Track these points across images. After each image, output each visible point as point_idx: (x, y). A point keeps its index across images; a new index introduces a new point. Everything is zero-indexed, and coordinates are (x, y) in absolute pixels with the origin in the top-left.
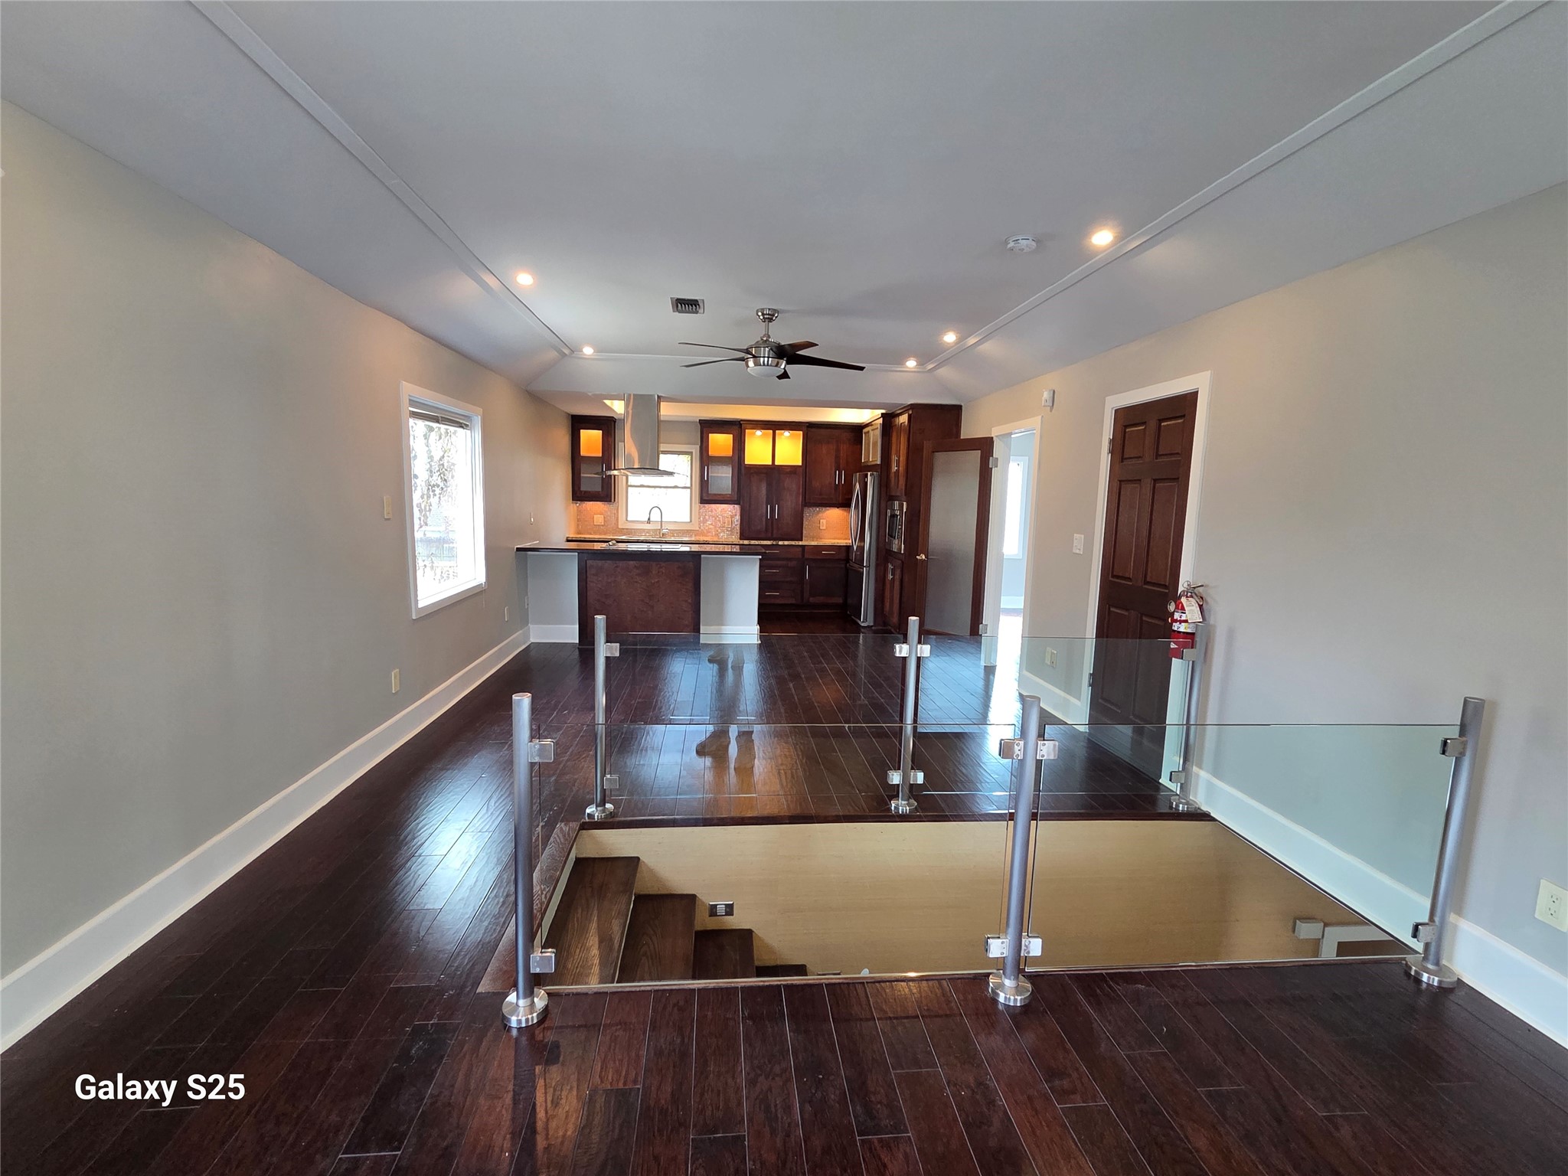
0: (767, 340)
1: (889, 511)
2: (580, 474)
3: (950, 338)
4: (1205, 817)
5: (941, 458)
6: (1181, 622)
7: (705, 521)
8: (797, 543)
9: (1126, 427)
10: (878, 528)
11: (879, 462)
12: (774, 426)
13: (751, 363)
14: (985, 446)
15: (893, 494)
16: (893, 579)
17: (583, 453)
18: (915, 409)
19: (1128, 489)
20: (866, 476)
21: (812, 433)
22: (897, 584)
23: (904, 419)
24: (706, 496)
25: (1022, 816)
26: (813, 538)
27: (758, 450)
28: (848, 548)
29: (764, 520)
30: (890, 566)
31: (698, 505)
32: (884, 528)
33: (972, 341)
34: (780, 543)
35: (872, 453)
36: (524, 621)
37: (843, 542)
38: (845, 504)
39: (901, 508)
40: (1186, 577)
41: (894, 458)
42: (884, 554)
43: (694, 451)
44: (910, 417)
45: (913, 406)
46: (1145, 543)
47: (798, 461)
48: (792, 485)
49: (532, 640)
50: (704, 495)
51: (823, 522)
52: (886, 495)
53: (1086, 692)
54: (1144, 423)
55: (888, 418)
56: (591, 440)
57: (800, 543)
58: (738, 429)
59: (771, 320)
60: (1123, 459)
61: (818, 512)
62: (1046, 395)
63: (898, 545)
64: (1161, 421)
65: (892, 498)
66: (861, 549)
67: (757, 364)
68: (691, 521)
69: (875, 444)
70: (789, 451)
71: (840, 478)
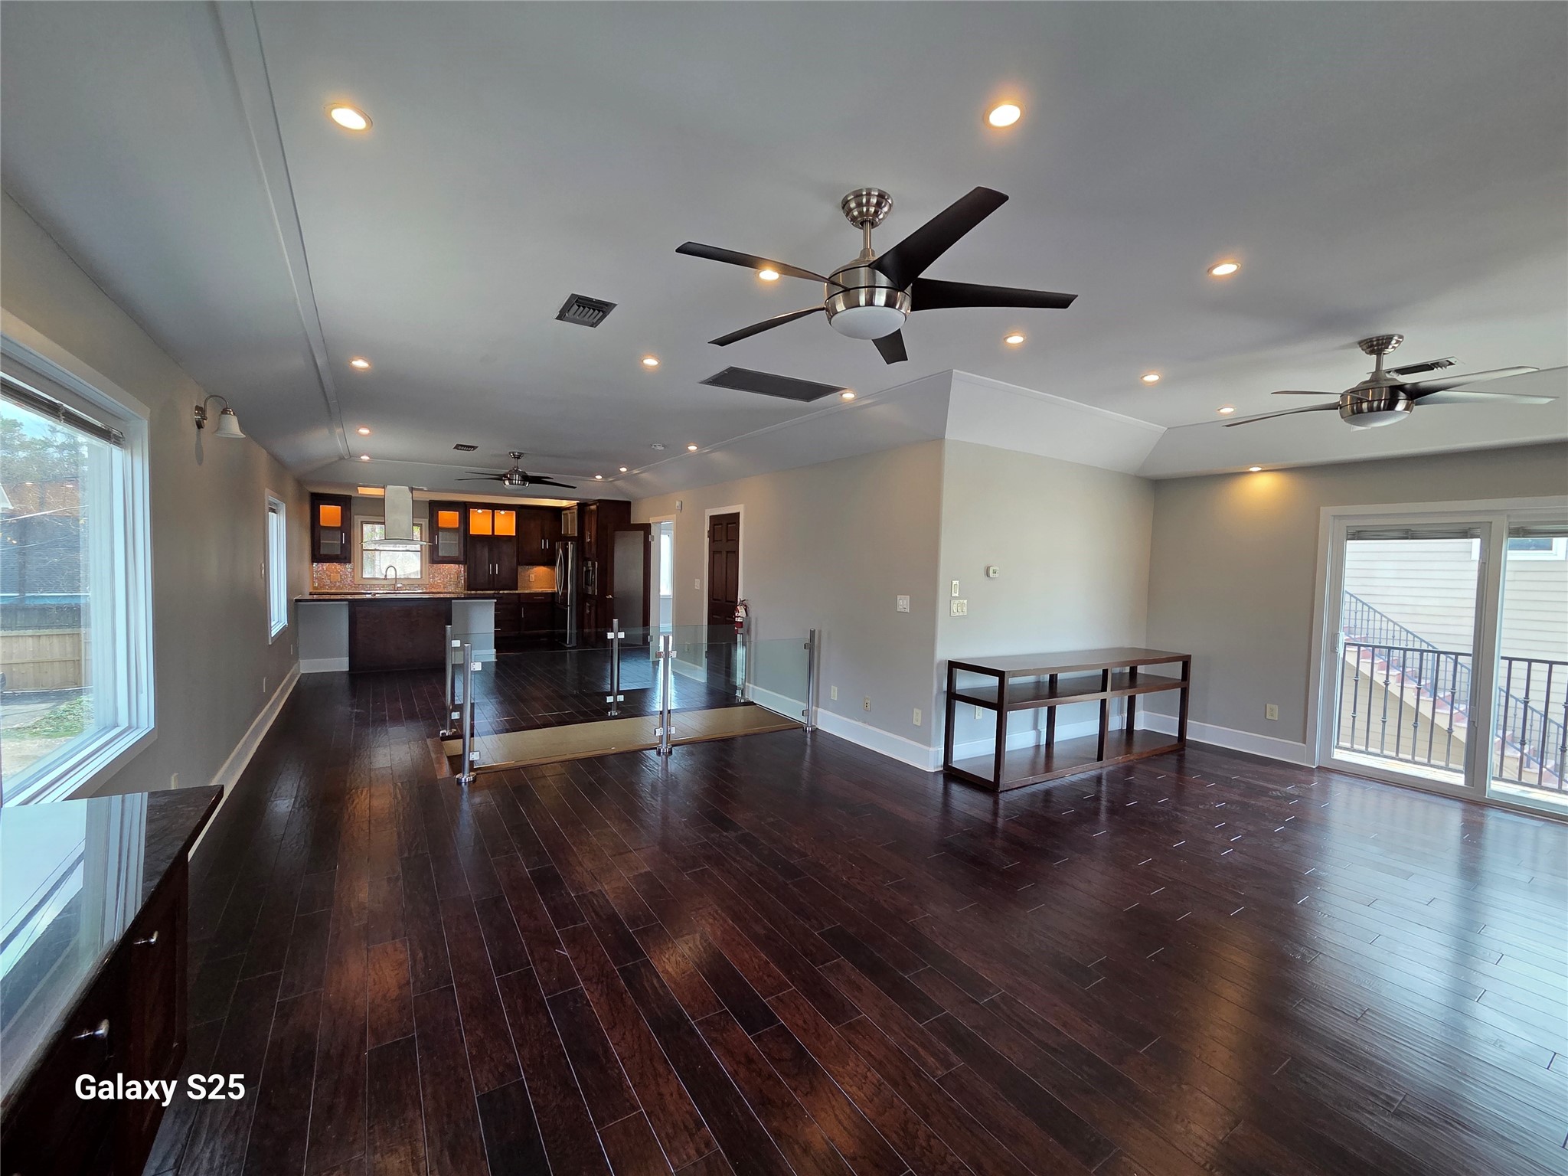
0: (517, 470)
1: (585, 568)
2: (320, 540)
3: (623, 470)
4: (752, 703)
5: (618, 533)
6: (738, 617)
7: (433, 577)
8: (514, 592)
9: (715, 525)
10: (577, 580)
11: (576, 535)
12: (494, 507)
13: (507, 483)
14: (646, 528)
15: (587, 556)
16: (590, 613)
17: (322, 523)
18: (602, 503)
19: (717, 556)
20: (568, 544)
21: (522, 512)
22: (593, 615)
23: (593, 507)
24: (434, 557)
25: (666, 712)
26: (524, 588)
27: (480, 523)
28: (553, 594)
29: (487, 574)
30: (587, 604)
31: (428, 565)
32: (581, 577)
33: (636, 472)
34: (501, 592)
35: (570, 527)
36: (296, 657)
37: (549, 590)
38: (550, 562)
39: (594, 566)
40: (740, 597)
41: (588, 533)
42: (582, 596)
43: (423, 524)
44: (597, 507)
45: (600, 501)
46: (724, 583)
47: (512, 532)
48: (509, 550)
49: (302, 672)
50: (435, 556)
51: (532, 576)
52: (581, 557)
53: (705, 661)
54: (721, 524)
55: (582, 507)
56: (330, 514)
57: (517, 592)
58: (464, 509)
59: (518, 458)
60: (714, 541)
61: (528, 569)
62: (678, 504)
63: (593, 590)
64: (728, 524)
65: (587, 560)
66: (565, 594)
67: (511, 483)
68: (422, 577)
69: (572, 521)
70: (506, 525)
71: (545, 544)
